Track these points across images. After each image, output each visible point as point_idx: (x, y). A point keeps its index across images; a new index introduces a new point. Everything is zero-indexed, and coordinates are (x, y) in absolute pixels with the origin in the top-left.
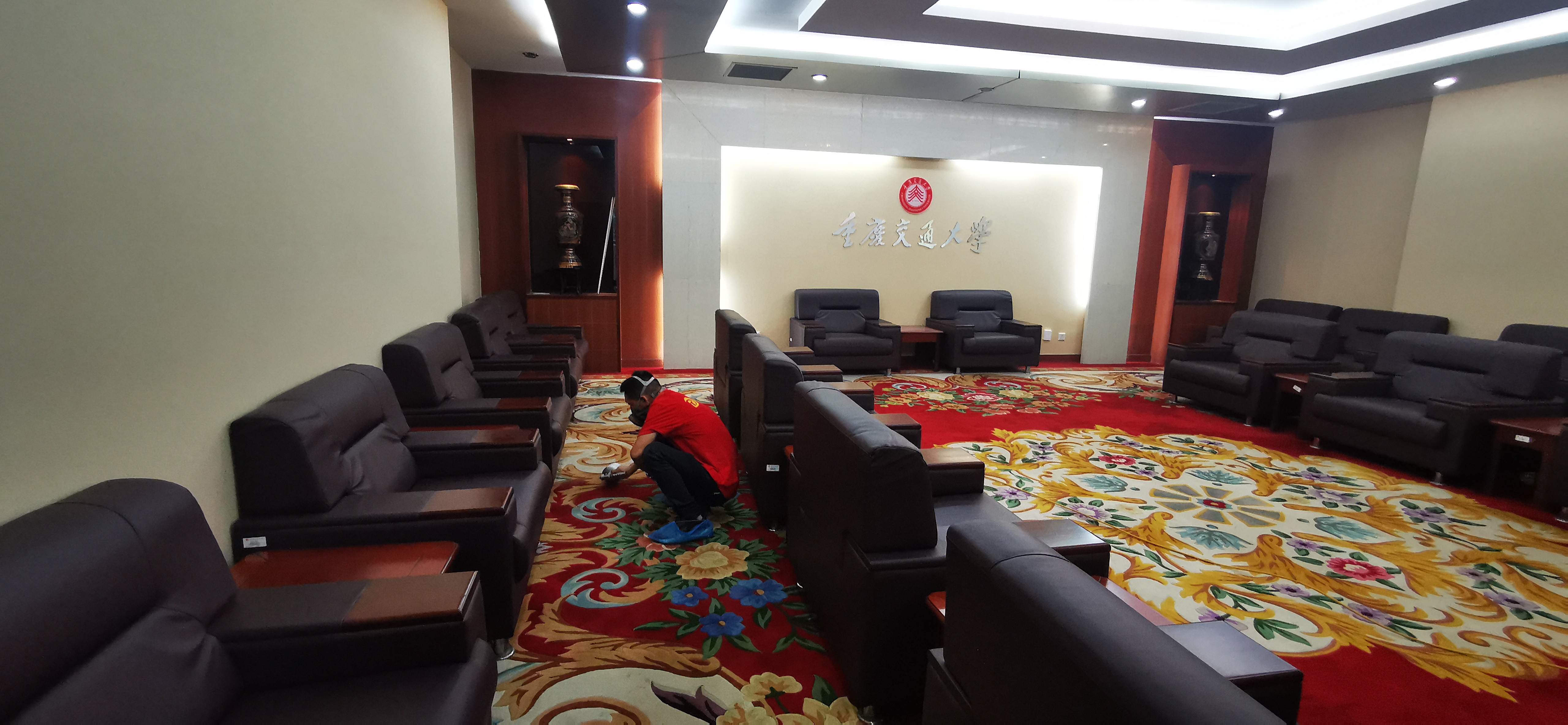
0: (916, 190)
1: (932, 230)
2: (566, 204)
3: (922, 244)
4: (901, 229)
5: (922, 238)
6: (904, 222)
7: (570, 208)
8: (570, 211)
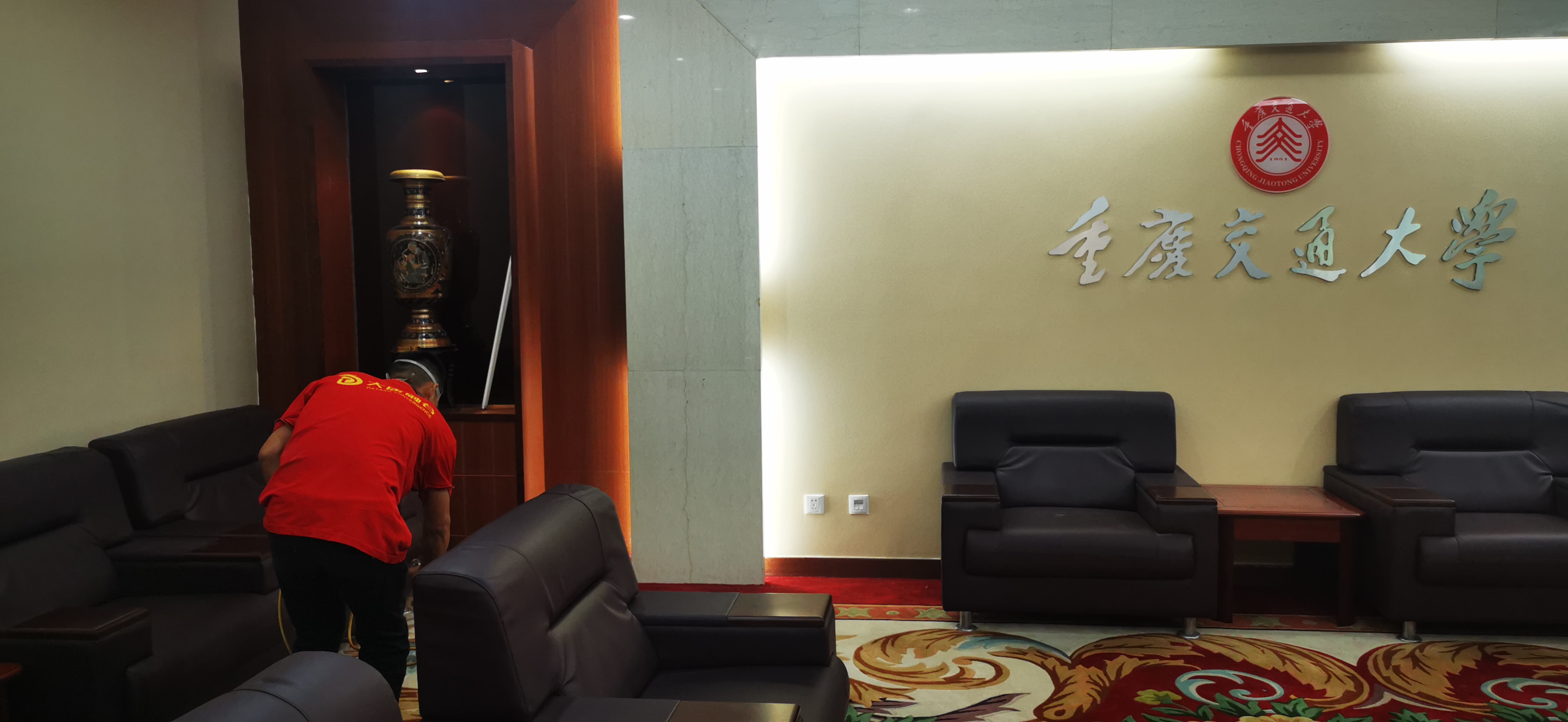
0: (1280, 130)
1: (1331, 232)
2: (411, 213)
3: (1305, 269)
4: (1238, 233)
5: (1300, 253)
6: (1246, 215)
7: (421, 220)
8: (421, 227)
